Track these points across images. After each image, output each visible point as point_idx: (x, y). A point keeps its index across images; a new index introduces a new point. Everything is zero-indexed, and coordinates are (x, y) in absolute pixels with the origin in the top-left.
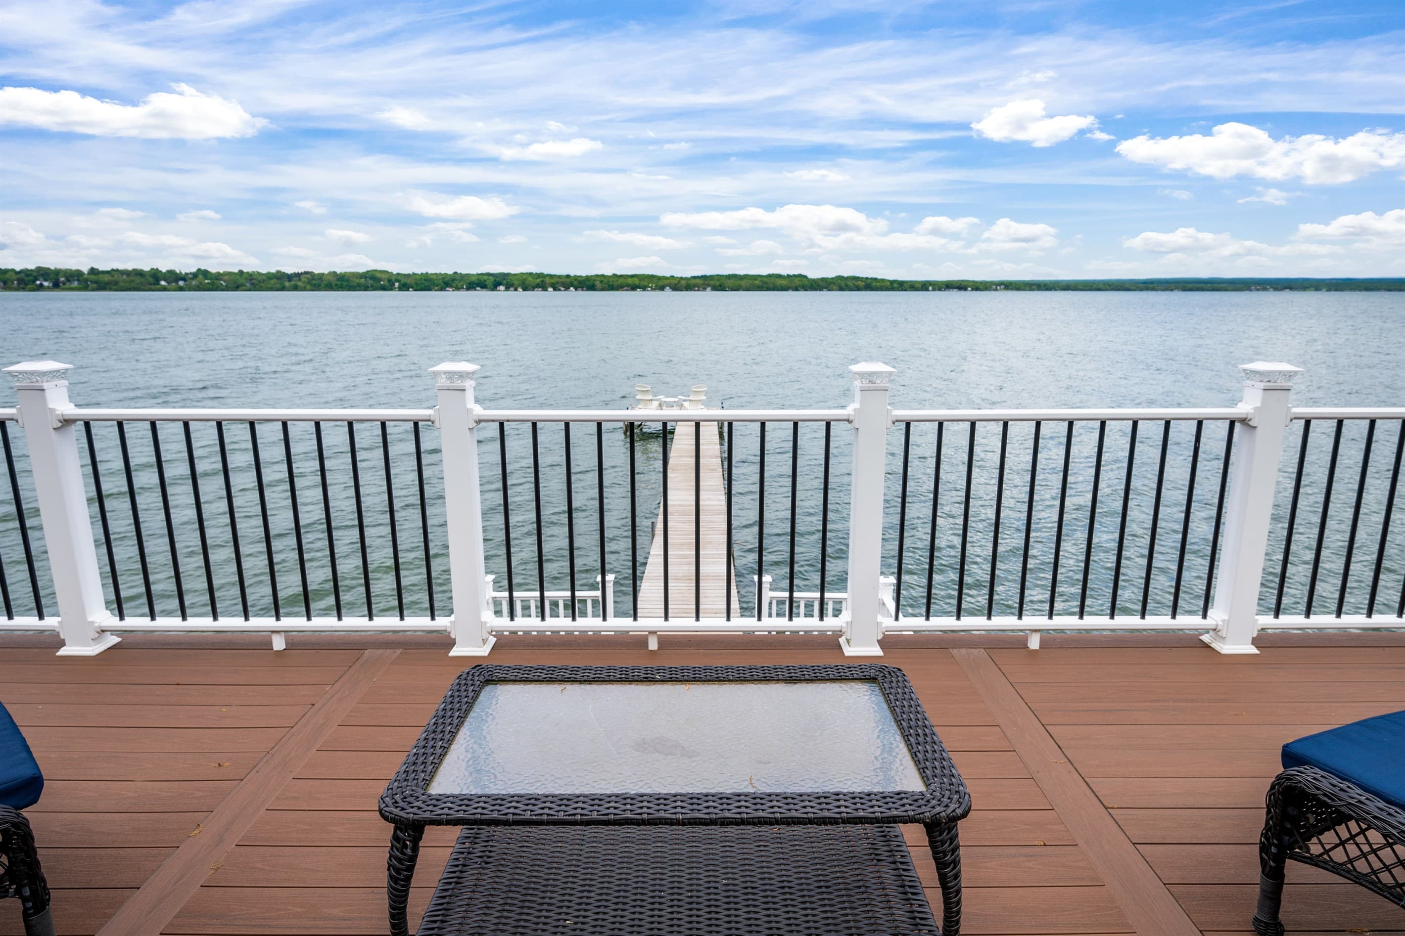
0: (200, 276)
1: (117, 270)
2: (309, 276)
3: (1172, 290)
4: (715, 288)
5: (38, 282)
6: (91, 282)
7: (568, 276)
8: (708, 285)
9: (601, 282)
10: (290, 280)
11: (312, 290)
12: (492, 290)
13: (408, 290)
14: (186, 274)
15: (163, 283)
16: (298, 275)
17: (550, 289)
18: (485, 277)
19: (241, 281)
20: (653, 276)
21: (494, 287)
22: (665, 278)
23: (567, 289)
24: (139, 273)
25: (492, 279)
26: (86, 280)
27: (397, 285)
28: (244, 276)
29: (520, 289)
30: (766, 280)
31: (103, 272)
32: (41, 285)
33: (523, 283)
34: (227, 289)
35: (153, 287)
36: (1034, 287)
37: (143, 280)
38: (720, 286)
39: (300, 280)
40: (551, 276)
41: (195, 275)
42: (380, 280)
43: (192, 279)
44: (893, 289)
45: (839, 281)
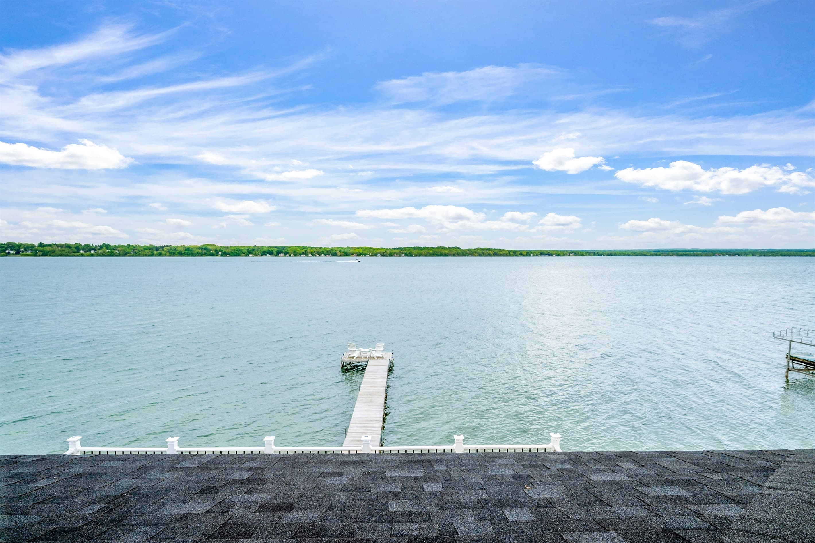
0: (104, 248)
1: (55, 244)
2: (168, 248)
3: (671, 256)
4: (406, 255)
5: (7, 251)
6: (39, 251)
7: (321, 248)
8: (403, 253)
9: (340, 251)
10: (157, 250)
11: (170, 256)
12: (276, 256)
13: (226, 256)
14: (96, 246)
15: (82, 252)
16: (162, 247)
17: (310, 255)
18: (272, 249)
19: (128, 250)
20: (370, 248)
21: (278, 254)
22: (378, 249)
23: (320, 255)
24: (69, 246)
25: (276, 249)
26: (36, 250)
27: (220, 253)
28: (131, 247)
29: (292, 255)
30: (436, 250)
31: (47, 245)
32: (9, 253)
33: (295, 252)
34: (119, 255)
35: (75, 254)
36: (591, 254)
37: (70, 250)
38: (410, 253)
39: (163, 250)
40: (311, 248)
41: (101, 247)
42: (211, 250)
43: (99, 249)
44: (510, 255)
45: (479, 251)
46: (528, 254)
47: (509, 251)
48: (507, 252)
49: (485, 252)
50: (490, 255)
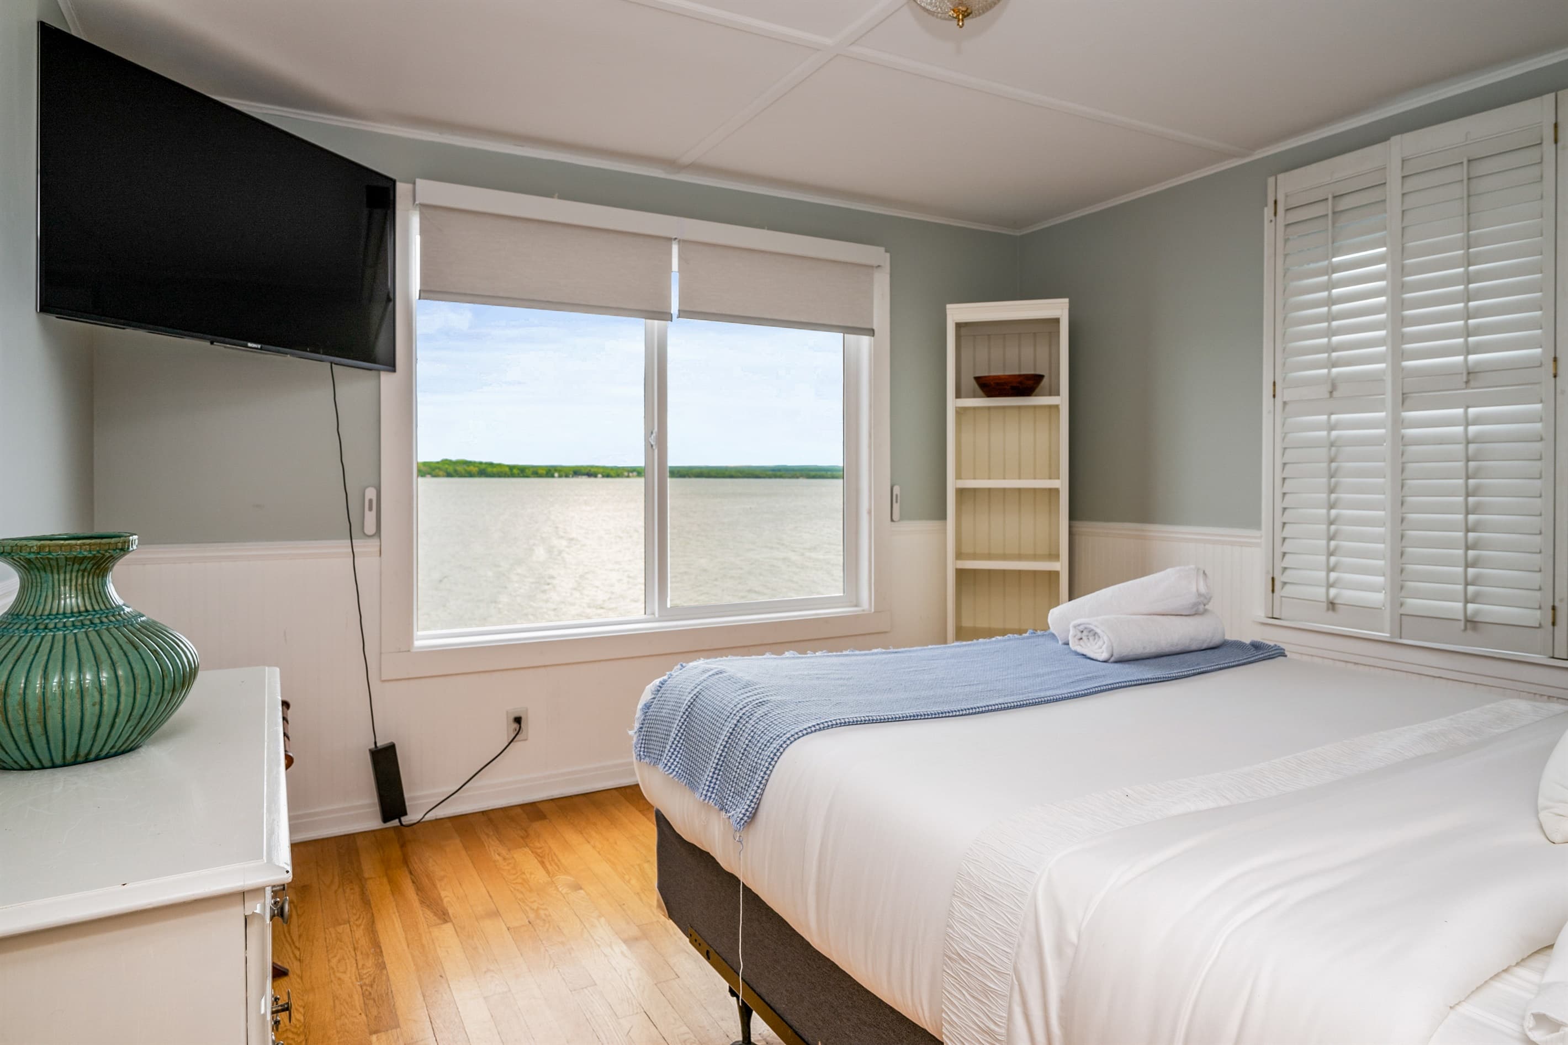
44: (513, 476)
45: (447, 466)
46: (550, 472)
47: (511, 468)
48: (507, 469)
49: (460, 468)
50: (470, 475)
